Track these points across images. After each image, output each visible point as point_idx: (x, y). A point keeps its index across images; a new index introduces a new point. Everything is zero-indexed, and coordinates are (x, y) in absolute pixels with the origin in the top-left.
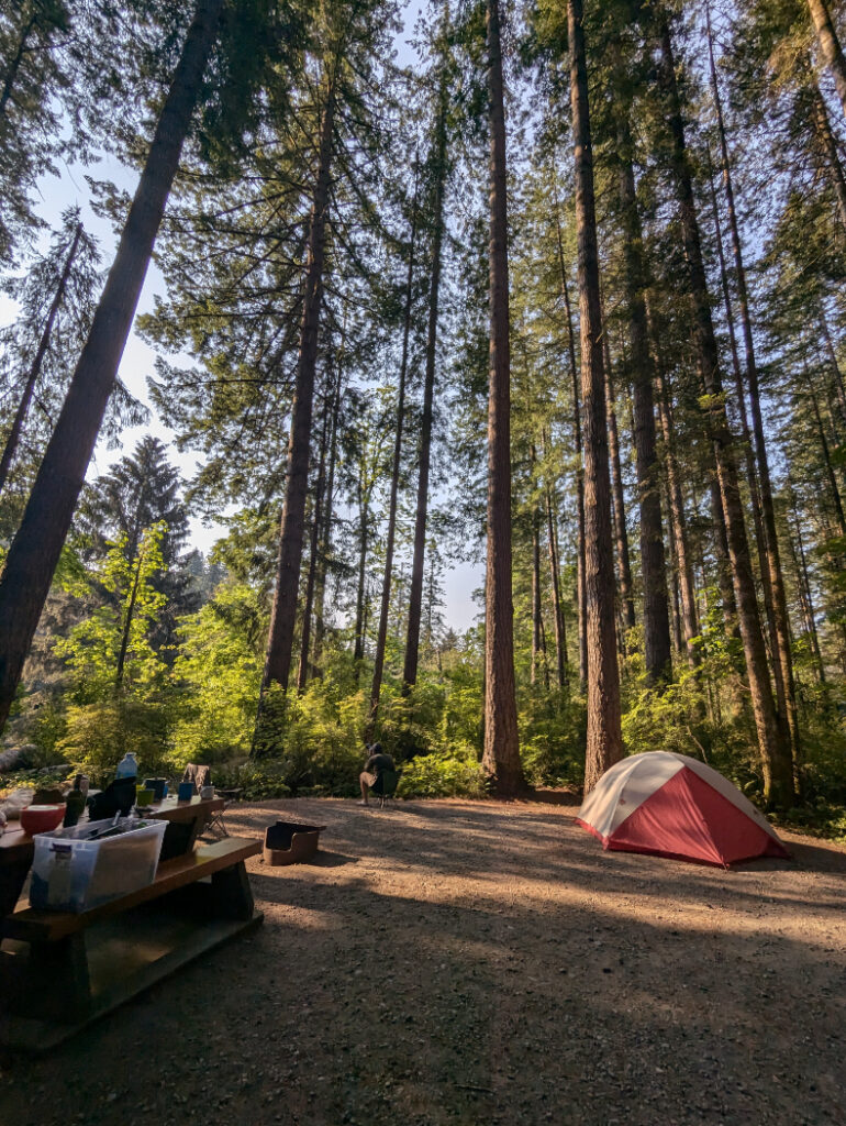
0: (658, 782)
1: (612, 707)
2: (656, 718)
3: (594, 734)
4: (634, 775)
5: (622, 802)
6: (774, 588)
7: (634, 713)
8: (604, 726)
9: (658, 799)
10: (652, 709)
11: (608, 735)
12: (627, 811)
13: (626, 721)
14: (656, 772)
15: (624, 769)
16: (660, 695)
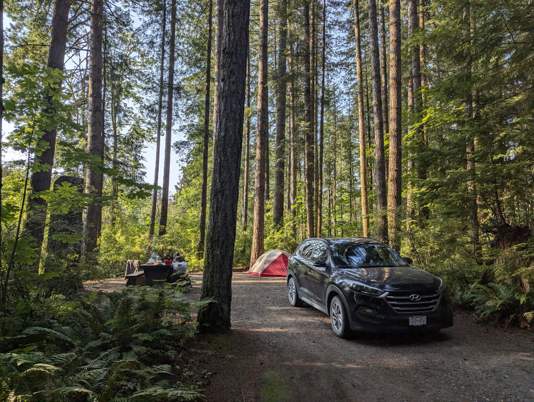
0: (275, 258)
1: (261, 237)
2: (276, 239)
3: (254, 246)
4: (268, 256)
5: (265, 264)
6: (319, 193)
7: (268, 238)
8: (258, 243)
9: (275, 262)
10: (275, 236)
11: (259, 246)
12: (266, 266)
13: (266, 241)
14: (274, 255)
15: (265, 256)
16: (278, 231)
